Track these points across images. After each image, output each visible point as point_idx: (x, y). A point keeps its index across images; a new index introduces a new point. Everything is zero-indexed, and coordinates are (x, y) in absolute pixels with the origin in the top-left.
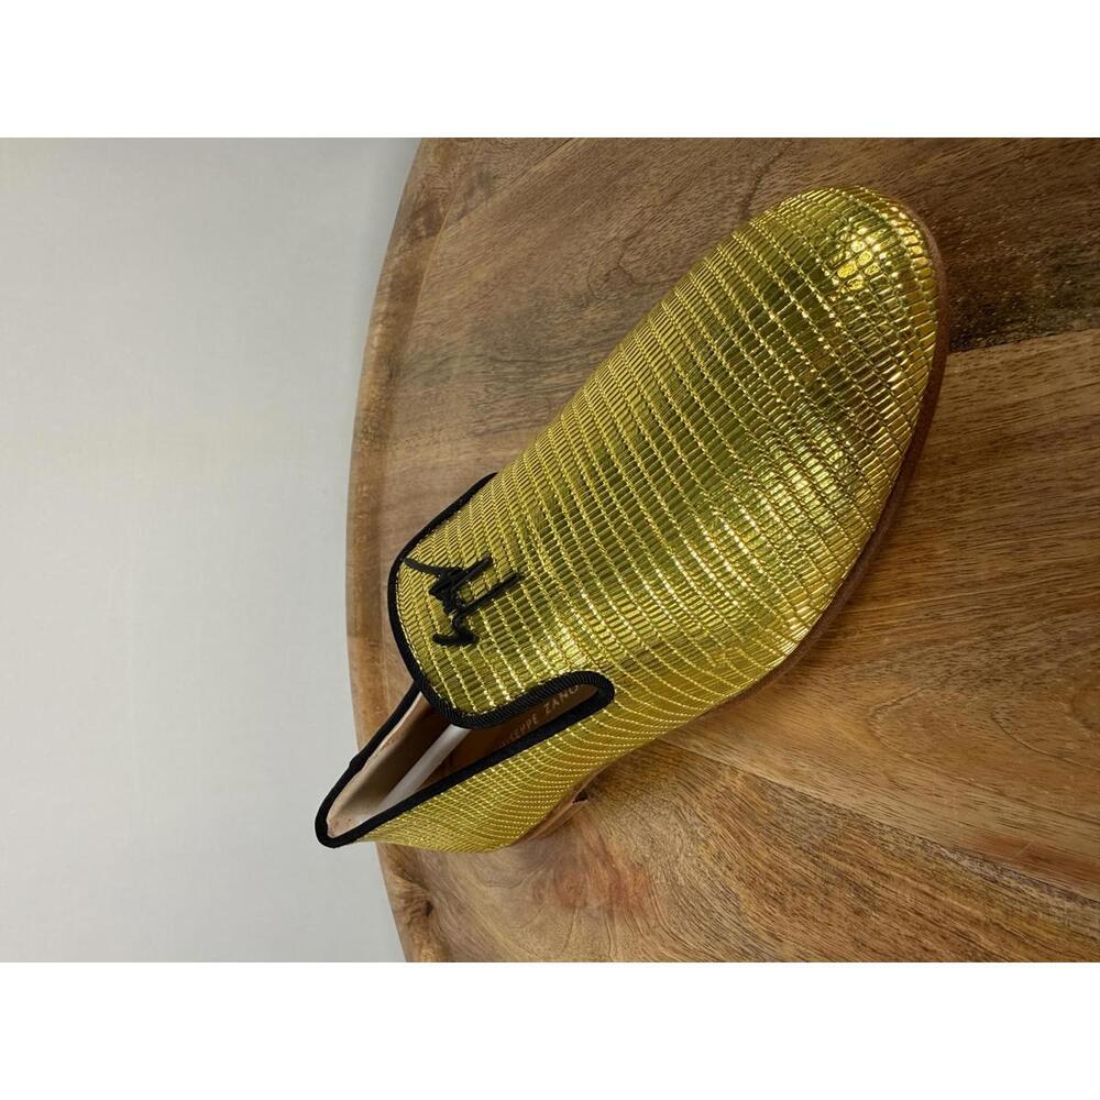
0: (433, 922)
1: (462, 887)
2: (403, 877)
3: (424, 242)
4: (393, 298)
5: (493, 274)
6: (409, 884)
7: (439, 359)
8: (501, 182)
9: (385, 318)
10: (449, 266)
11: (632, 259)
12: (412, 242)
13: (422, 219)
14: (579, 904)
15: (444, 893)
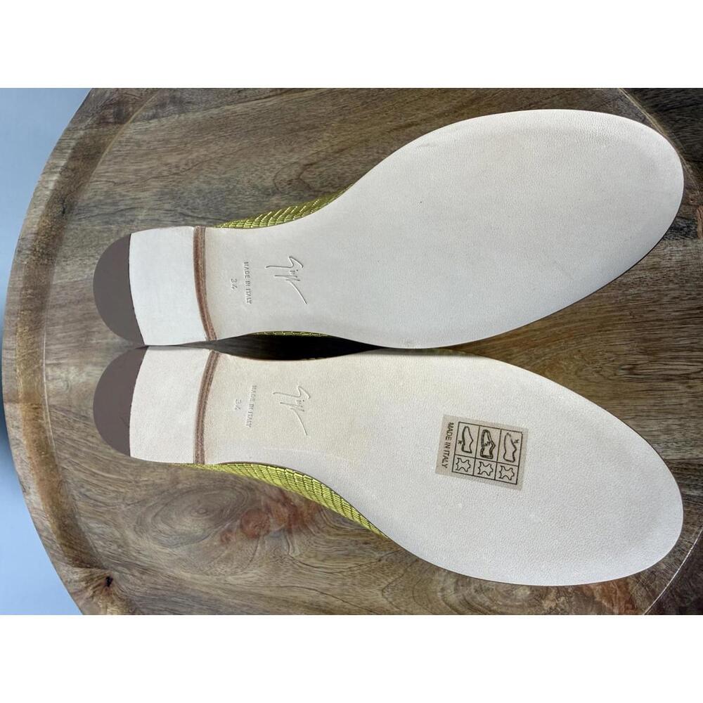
0: (114, 589)
1: (145, 556)
2: (81, 567)
3: (110, 127)
4: (73, 158)
5: (184, 162)
6: (88, 570)
7: (122, 207)
8: (194, 107)
9: (63, 171)
10: (136, 148)
11: (310, 176)
12: (99, 124)
13: (112, 111)
14: (262, 533)
15: (123, 566)
